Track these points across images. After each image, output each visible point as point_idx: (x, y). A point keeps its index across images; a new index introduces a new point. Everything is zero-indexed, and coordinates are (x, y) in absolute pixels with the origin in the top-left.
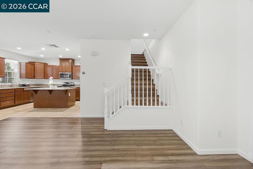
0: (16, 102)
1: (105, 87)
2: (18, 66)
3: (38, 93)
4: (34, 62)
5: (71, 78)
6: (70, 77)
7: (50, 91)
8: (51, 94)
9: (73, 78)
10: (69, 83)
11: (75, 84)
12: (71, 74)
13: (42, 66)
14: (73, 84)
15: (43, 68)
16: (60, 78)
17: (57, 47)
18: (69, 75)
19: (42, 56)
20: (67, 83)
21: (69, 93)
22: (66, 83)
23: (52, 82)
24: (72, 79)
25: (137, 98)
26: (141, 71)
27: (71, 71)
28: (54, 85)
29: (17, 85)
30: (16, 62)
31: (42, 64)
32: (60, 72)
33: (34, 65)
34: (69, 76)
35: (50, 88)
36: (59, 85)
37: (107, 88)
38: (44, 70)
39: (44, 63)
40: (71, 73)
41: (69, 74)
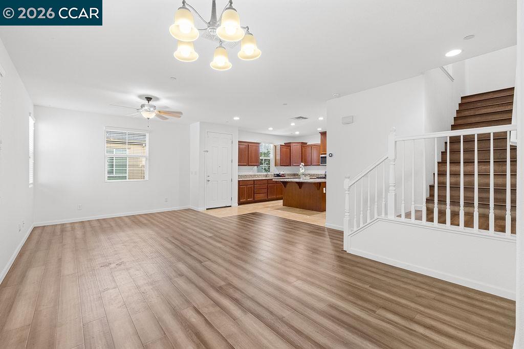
0: (269, 195)
1: (346, 178)
2: (273, 151)
3: (288, 185)
4: (290, 143)
7: (300, 184)
8: (300, 187)
13: (299, 146)
15: (301, 151)
16: (321, 164)
17: (305, 118)
19: (297, 133)
23: (303, 171)
25: (443, 206)
26: (484, 139)
28: (305, 175)
29: (272, 175)
30: (272, 146)
31: (299, 144)
32: (322, 154)
33: (290, 146)
35: (301, 180)
36: (321, 175)
37: (348, 180)
39: (302, 143)
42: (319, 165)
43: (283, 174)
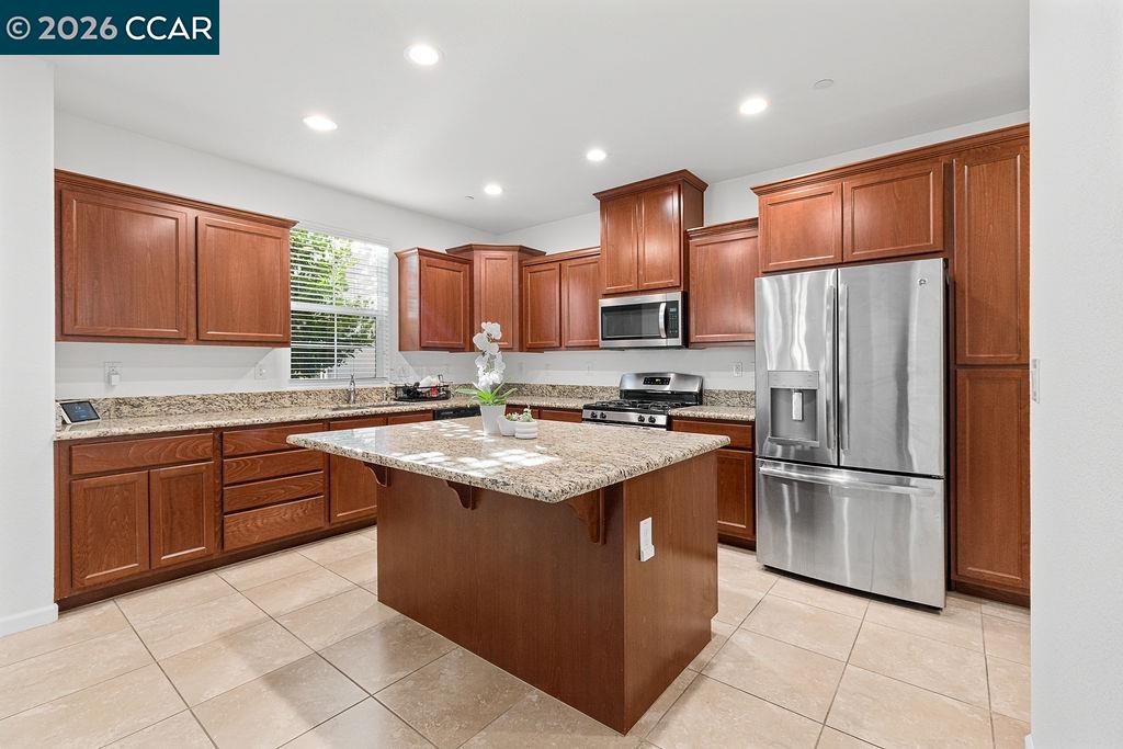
0: (334, 507)
2: (390, 279)
4: (471, 248)
5: (678, 341)
6: (670, 331)
9: (694, 338)
10: (665, 381)
11: (708, 386)
12: (675, 304)
13: (508, 263)
14: (696, 390)
15: (516, 282)
16: (602, 344)
18: (662, 314)
20: (650, 379)
21: (646, 526)
22: (646, 382)
24: (686, 343)
27: (675, 281)
29: (381, 392)
30: (380, 255)
31: (510, 256)
32: (606, 296)
33: (470, 262)
34: (662, 321)
36: (603, 389)
38: (521, 296)
39: (522, 249)
40: (677, 296)
41: (663, 307)
42: (596, 347)
43: (436, 388)
